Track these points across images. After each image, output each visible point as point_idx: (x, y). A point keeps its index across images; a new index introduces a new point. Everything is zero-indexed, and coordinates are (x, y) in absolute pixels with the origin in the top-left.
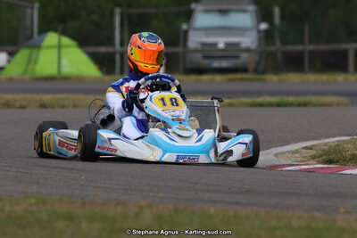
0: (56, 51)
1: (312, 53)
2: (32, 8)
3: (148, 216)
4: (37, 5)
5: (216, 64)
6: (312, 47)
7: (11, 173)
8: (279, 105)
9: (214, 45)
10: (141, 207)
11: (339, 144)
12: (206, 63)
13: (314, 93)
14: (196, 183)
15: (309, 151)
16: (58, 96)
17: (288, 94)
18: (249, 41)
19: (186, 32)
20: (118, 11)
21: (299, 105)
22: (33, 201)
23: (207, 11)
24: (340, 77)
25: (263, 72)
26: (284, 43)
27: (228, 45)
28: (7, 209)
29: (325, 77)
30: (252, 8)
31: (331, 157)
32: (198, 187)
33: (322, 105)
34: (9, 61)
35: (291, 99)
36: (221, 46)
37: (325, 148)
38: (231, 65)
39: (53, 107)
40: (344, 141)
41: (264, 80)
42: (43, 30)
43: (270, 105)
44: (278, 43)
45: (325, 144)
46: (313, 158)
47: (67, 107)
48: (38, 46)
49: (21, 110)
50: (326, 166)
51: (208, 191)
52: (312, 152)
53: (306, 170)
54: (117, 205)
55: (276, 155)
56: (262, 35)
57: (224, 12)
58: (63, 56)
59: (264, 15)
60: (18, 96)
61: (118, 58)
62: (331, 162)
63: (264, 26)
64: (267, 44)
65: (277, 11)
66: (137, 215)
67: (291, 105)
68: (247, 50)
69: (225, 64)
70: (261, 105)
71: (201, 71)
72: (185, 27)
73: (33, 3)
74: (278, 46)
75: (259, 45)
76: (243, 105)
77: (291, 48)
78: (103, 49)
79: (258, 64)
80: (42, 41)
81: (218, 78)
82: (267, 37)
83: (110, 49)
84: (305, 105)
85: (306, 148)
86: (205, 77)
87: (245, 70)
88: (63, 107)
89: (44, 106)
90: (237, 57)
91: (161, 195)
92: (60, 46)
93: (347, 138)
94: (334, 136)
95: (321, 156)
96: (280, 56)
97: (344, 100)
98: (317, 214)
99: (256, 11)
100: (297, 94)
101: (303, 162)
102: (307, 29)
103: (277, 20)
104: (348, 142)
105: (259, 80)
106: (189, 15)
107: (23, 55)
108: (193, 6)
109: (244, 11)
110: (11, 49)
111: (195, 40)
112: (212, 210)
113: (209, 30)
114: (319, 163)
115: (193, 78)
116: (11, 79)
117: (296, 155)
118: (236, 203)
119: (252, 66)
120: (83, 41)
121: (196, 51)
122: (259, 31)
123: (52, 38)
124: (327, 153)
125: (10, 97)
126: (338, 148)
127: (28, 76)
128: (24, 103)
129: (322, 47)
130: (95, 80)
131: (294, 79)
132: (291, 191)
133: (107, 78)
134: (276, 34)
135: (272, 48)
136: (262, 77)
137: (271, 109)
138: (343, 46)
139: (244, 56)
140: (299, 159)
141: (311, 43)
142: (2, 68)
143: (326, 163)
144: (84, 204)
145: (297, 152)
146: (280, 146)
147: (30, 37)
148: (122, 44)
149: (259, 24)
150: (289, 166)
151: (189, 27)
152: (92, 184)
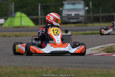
0: (20, 18)
1: (102, 17)
2: (12, 4)
4: (13, 3)
5: (72, 21)
6: (102, 15)
7: (6, 59)
8: (92, 34)
9: (71, 15)
10: (48, 69)
11: (111, 46)
12: (68, 20)
14: (65, 60)
16: (21, 33)
17: (95, 30)
18: (82, 13)
19: (62, 11)
20: (39, 4)
22: (13, 68)
23: (68, 4)
25: (87, 23)
26: (93, 13)
27: (76, 15)
28: (4, 71)
29: (107, 24)
30: (83, 2)
31: (109, 51)
32: (66, 62)
34: (5, 22)
35: (96, 32)
36: (73, 15)
37: (107, 47)
38: (77, 21)
40: (113, 45)
41: (87, 26)
42: (16, 11)
43: (89, 34)
44: (91, 13)
45: (107, 46)
46: (103, 51)
47: (24, 36)
48: (14, 17)
51: (69, 63)
52: (103, 49)
53: (101, 55)
54: (40, 68)
55: (91, 50)
56: (86, 11)
57: (74, 4)
58: (22, 20)
59: (87, 5)
60: (8, 33)
61: (40, 20)
62: (109, 52)
63: (87, 8)
65: (91, 3)
66: (46, 71)
68: (82, 16)
69: (75, 21)
70: (86, 34)
71: (67, 23)
72: (61, 9)
73: (12, 3)
74: (91, 14)
75: (85, 14)
76: (80, 34)
77: (96, 15)
78: (35, 17)
79: (85, 20)
80: (15, 15)
81: (72, 25)
82: (88, 12)
83: (37, 17)
85: (101, 48)
86: (68, 25)
87: (81, 22)
88: (22, 36)
89: (16, 36)
90: (78, 18)
91: (54, 65)
92: (21, 17)
94: (110, 44)
95: (106, 50)
96: (92, 18)
98: (104, 70)
99: (84, 4)
101: (100, 52)
102: (100, 9)
103: (91, 6)
105: (86, 26)
106: (62, 5)
107: (9, 20)
108: (64, 2)
109: (80, 3)
110: (5, 18)
111: (65, 13)
112: (70, 69)
113: (69, 10)
114: (105, 53)
116: (6, 28)
117: (98, 50)
118: (78, 67)
119: (83, 21)
120: (28, 14)
121: (65, 17)
122: (85, 10)
123: (18, 14)
124: (107, 49)
125: (5, 33)
126: (111, 48)
127: (11, 26)
128: (10, 35)
129: (106, 14)
130: (33, 27)
131: (97, 25)
132: (96, 62)
133: (37, 26)
134: (91, 11)
135: (89, 15)
136: (86, 25)
138: (113, 14)
139: (81, 18)
140: (99, 52)
141: (102, 13)
142: (2, 24)
143: (107, 52)
144: (29, 68)
145: (98, 49)
146: (93, 47)
147: (12, 14)
148: (41, 15)
149: (85, 7)
150: (95, 54)
151: (63, 9)
152: (32, 62)
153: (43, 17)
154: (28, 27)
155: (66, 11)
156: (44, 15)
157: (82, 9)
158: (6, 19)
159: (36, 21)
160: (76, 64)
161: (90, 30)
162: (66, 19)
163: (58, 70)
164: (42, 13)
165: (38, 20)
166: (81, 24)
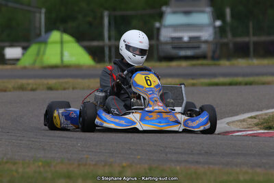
0: (59, 46)
1: (255, 44)
2: (40, 13)
4: (43, 11)
5: (183, 53)
6: (255, 39)
8: (231, 84)
9: (180, 38)
10: (123, 167)
12: (174, 52)
13: (258, 75)
14: (166, 147)
15: (253, 120)
16: (61, 80)
17: (236, 75)
18: (207, 35)
19: (158, 29)
20: (106, 13)
21: (246, 84)
22: (41, 163)
23: (174, 13)
25: (219, 58)
26: (234, 35)
27: (191, 38)
29: (265, 62)
30: (209, 9)
31: (270, 124)
32: (167, 150)
33: (264, 84)
34: (23, 54)
35: (240, 79)
36: (186, 39)
37: (266, 117)
38: (193, 53)
39: (57, 89)
41: (219, 65)
42: (49, 30)
43: (224, 84)
44: (229, 35)
45: (266, 114)
46: (257, 125)
47: (68, 89)
48: (45, 42)
49: (32, 92)
50: (266, 131)
52: (256, 121)
53: (251, 135)
55: (228, 123)
57: (187, 13)
58: (64, 49)
59: (219, 15)
60: (31, 81)
61: (107, 50)
63: (218, 23)
64: (221, 37)
65: (228, 11)
67: (239, 84)
68: (206, 42)
69: (189, 53)
70: (217, 84)
71: (169, 58)
72: (157, 25)
73: (41, 8)
74: (229, 38)
75: (215, 38)
76: (203, 85)
77: (239, 40)
78: (95, 43)
79: (214, 52)
80: (47, 38)
81: (184, 64)
82: (221, 31)
83: (101, 43)
84: (251, 84)
85: (251, 118)
86: (174, 64)
87: (204, 57)
88: (65, 89)
89: (50, 89)
90: (199, 47)
91: (138, 157)
92: (62, 42)
95: (262, 123)
96: (231, 46)
99: (213, 12)
100: (244, 75)
101: (249, 128)
102: (251, 25)
103: (228, 18)
105: (215, 65)
106: (161, 16)
107: (33, 49)
108: (164, 8)
109: (203, 12)
110: (25, 44)
111: (166, 34)
112: (178, 168)
113: (176, 27)
114: (261, 129)
115: (164, 64)
116: (25, 68)
117: (245, 123)
119: (210, 54)
120: (80, 38)
121: (166, 43)
122: (215, 27)
123: (55, 35)
124: (267, 121)
125: (24, 81)
127: (38, 64)
128: (34, 87)
129: (263, 38)
130: (89, 67)
131: (242, 63)
133: (99, 66)
134: (228, 29)
135: (225, 40)
136: (217, 62)
137: (224, 87)
139: (204, 46)
140: (246, 126)
141: (254, 35)
142: (18, 60)
143: (266, 129)
145: (244, 120)
146: (232, 116)
147: (39, 35)
148: (110, 39)
149: (214, 21)
150: (238, 131)
151: (161, 25)
153: (113, 43)
154: (78, 67)
155: (170, 30)
156: (115, 40)
157: (208, 26)
158: (25, 49)
159: (96, 54)
160: (191, 157)
161: (225, 75)
162: (169, 49)
163: (148, 171)
164: (113, 34)
165: (101, 49)
166: (204, 62)
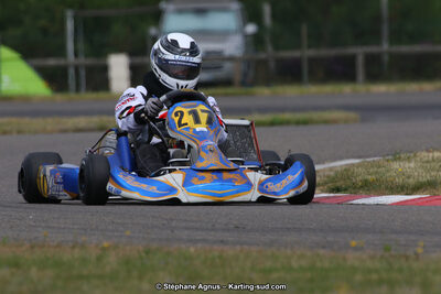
1: (312, 60)
3: (112, 260)
6: (311, 53)
8: (272, 124)
10: (104, 249)
11: (347, 169)
13: (315, 109)
14: (172, 220)
17: (283, 110)
18: (233, 46)
19: (154, 39)
20: (69, 14)
21: (298, 123)
23: (180, 11)
24: (347, 89)
25: (253, 84)
26: (277, 48)
27: (208, 53)
29: (328, 89)
30: (235, 6)
31: (338, 184)
32: (174, 224)
33: (326, 122)
35: (287, 116)
37: (332, 174)
38: (212, 76)
40: (353, 165)
41: (253, 95)
44: (270, 49)
45: (331, 169)
47: (10, 132)
50: (332, 195)
51: (187, 228)
54: (73, 247)
56: (250, 39)
57: (201, 12)
58: (3, 71)
59: (251, 13)
61: (71, 72)
62: (338, 190)
63: (251, 29)
64: (257, 50)
65: (267, 10)
66: (99, 259)
67: (287, 123)
68: (231, 59)
72: (153, 31)
74: (269, 53)
75: (246, 52)
77: (286, 54)
78: (52, 62)
79: (245, 75)
82: (256, 41)
83: (61, 62)
84: (305, 123)
87: (229, 83)
88: (5, 133)
90: (218, 68)
91: (128, 233)
93: (357, 161)
94: (341, 158)
95: (326, 183)
96: (272, 65)
97: (352, 115)
98: (321, 252)
99: (242, 10)
100: (295, 110)
102: (304, 29)
103: (268, 20)
104: (358, 165)
106: (157, 17)
108: (163, 5)
109: (225, 10)
112: (192, 250)
114: (326, 192)
118: (222, 241)
119: (238, 78)
120: (27, 52)
122: (246, 36)
124: (333, 180)
126: (346, 173)
129: (325, 52)
130: (43, 100)
131: (291, 93)
132: (289, 226)
133: (60, 97)
134: (267, 39)
135: (262, 56)
136: (250, 90)
138: (351, 50)
139: (228, 66)
141: (309, 47)
143: (332, 191)
144: (32, 247)
148: (76, 55)
149: (245, 24)
151: (160, 31)
152: (43, 225)
153: (82, 60)
154: (25, 99)
156: (86, 56)
157: (236, 32)
159: (55, 79)
160: (212, 233)
161: (262, 110)
163: (144, 255)
164: (81, 46)
166: (230, 90)
